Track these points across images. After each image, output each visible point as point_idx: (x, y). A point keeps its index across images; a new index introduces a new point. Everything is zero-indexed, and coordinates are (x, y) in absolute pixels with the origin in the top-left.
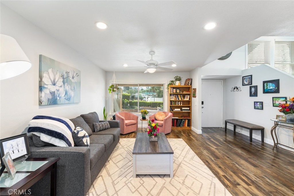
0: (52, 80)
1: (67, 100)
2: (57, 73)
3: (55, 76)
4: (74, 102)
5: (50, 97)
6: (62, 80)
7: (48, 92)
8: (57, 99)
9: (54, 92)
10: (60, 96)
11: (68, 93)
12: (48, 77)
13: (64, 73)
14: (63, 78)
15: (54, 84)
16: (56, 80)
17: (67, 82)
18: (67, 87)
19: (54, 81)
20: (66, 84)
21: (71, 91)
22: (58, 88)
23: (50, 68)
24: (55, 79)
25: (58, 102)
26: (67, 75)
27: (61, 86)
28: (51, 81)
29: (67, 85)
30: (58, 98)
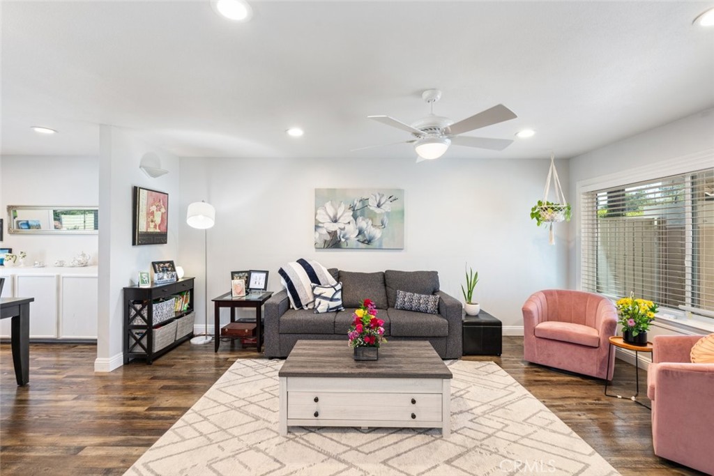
0: (332, 216)
1: (363, 242)
2: (340, 206)
3: (336, 210)
4: (384, 247)
5: (328, 238)
6: (351, 213)
7: (324, 232)
8: (340, 240)
9: (336, 232)
10: (347, 236)
11: (365, 232)
12: (324, 213)
13: (355, 202)
14: (354, 210)
15: (336, 221)
16: (338, 216)
17: (362, 215)
18: (363, 223)
19: (335, 217)
20: (360, 219)
21: (372, 229)
22: (342, 226)
23: (328, 201)
24: (337, 214)
25: (344, 245)
26: (363, 204)
27: (349, 223)
28: (330, 217)
29: (363, 220)
30: (343, 240)
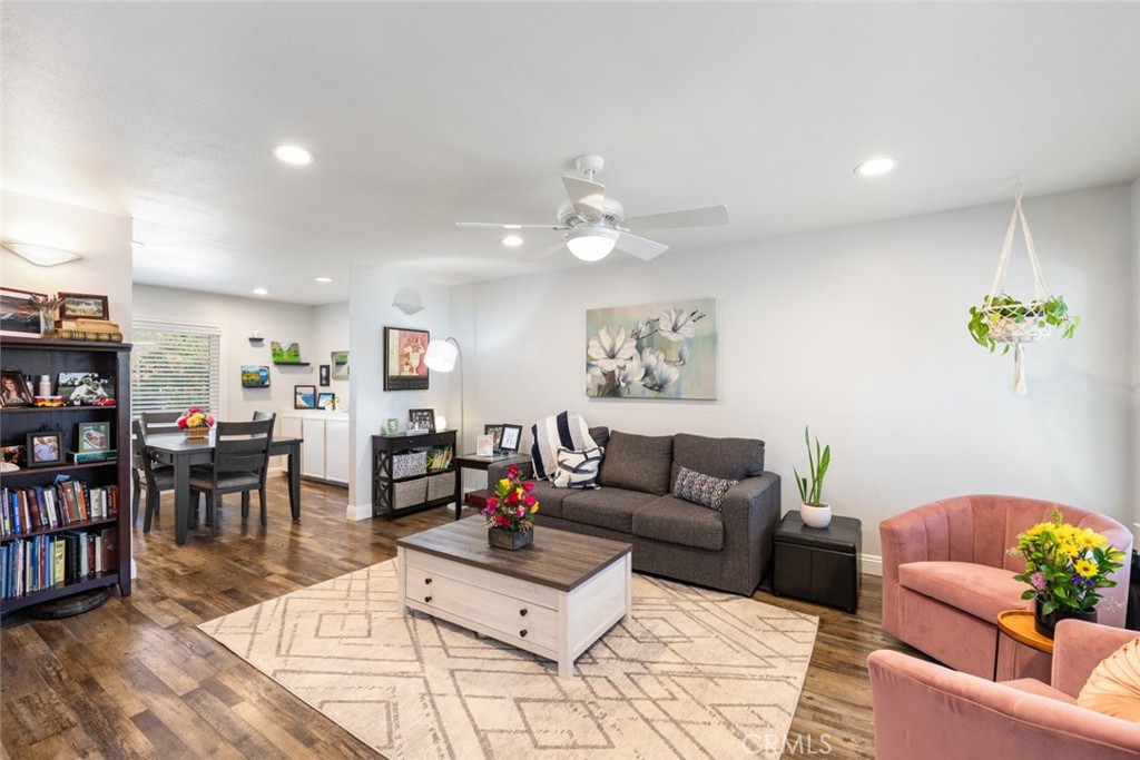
0: (608, 349)
1: (651, 388)
2: (618, 333)
3: (613, 339)
4: (683, 397)
5: (603, 382)
6: (635, 344)
7: (598, 372)
8: (619, 385)
9: (613, 372)
10: (629, 379)
11: (655, 372)
12: (598, 345)
13: (640, 325)
14: (638, 339)
15: (612, 356)
16: (617, 348)
17: (650, 345)
18: (651, 358)
19: (612, 350)
20: (647, 352)
21: (665, 366)
22: (622, 363)
23: (602, 327)
24: (614, 345)
25: (624, 393)
26: (651, 328)
27: (631, 358)
28: (605, 350)
29: (651, 353)
30: (623, 385)
